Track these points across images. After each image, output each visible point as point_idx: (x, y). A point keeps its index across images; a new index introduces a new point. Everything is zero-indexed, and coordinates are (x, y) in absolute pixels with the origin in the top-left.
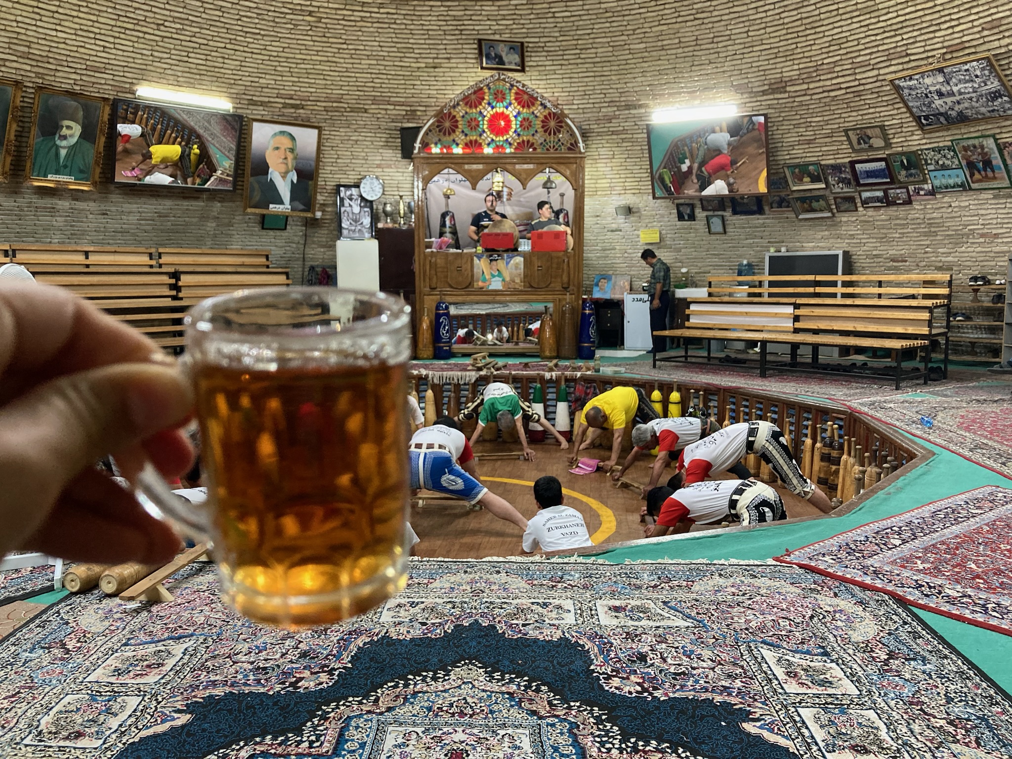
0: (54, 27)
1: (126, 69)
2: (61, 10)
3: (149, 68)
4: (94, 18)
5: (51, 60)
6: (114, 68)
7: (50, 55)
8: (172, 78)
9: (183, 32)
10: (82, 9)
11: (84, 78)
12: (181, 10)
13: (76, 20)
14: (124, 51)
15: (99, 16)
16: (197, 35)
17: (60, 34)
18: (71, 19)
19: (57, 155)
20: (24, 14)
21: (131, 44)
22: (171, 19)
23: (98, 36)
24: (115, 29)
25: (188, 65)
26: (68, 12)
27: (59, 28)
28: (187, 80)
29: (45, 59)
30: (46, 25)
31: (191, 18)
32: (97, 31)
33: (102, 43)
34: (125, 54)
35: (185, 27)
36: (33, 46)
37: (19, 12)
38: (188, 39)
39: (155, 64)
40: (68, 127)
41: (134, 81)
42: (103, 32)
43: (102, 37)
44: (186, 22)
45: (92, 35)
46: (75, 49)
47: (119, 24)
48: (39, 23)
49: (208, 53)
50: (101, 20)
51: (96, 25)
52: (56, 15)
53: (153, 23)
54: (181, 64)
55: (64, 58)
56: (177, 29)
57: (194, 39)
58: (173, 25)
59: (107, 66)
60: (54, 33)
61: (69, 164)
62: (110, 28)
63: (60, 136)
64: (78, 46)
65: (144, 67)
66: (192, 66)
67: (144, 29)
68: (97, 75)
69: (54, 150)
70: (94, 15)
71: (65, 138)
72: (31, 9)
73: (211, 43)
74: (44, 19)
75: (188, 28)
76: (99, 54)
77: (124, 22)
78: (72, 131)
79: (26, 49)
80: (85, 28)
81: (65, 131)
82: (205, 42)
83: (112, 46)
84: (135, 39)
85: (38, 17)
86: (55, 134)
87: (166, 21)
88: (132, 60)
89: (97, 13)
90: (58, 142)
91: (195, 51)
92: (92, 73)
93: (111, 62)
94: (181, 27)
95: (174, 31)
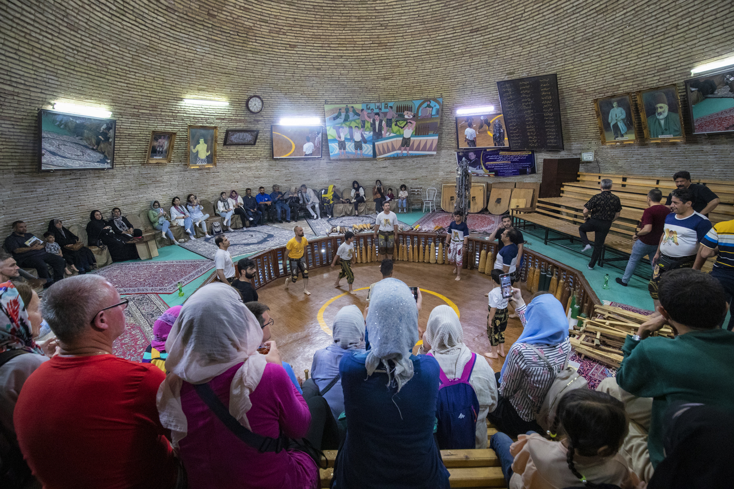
0: (626, 60)
1: (680, 61)
2: (623, 52)
3: (692, 54)
4: (641, 45)
5: (638, 76)
6: (672, 64)
7: (636, 73)
8: (710, 53)
9: (694, 21)
10: (632, 45)
11: (661, 76)
12: (680, 10)
13: (633, 51)
14: (670, 52)
15: (642, 43)
16: (705, 16)
17: (631, 62)
18: (630, 52)
19: (660, 123)
20: (609, 62)
21: (670, 47)
22: (680, 19)
23: (650, 53)
24: (655, 44)
25: (715, 39)
26: (627, 50)
27: (628, 60)
28: (723, 48)
29: (635, 77)
30: (621, 62)
31: (690, 10)
32: (647, 50)
33: (654, 55)
34: (672, 53)
35: (693, 17)
36: (624, 73)
37: (606, 63)
38: (701, 23)
39: (694, 50)
40: (661, 107)
41: (690, 66)
42: (650, 49)
43: (653, 52)
44: (691, 14)
45: (647, 54)
46: (644, 65)
47: (655, 40)
48: (618, 63)
49: (722, 23)
50: (644, 44)
51: (644, 48)
52: (623, 55)
53: (672, 28)
54: (710, 41)
55: (643, 72)
56: (689, 22)
57: (705, 21)
58: (684, 21)
59: (668, 65)
60: (628, 63)
61: (667, 128)
62: (652, 45)
63: (658, 114)
64: (645, 63)
65: (689, 55)
66: (718, 38)
67: (670, 34)
68: (666, 72)
69: (657, 122)
70: (640, 44)
71: (660, 114)
72: (609, 59)
73: (718, 15)
74: (618, 60)
75: (695, 16)
76: (658, 61)
77: (657, 37)
78: (663, 109)
79: (623, 76)
80: (640, 53)
81: (660, 110)
82: (713, 17)
83: (661, 54)
84: (671, 43)
85: (615, 61)
86: (655, 113)
87: (678, 22)
88: (678, 55)
89: (641, 42)
90: (658, 117)
91: (712, 27)
92: (664, 72)
93: (668, 62)
94: (690, 19)
95: (688, 24)
